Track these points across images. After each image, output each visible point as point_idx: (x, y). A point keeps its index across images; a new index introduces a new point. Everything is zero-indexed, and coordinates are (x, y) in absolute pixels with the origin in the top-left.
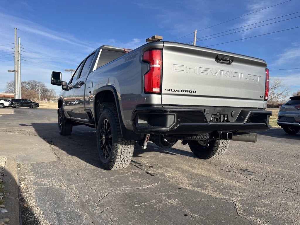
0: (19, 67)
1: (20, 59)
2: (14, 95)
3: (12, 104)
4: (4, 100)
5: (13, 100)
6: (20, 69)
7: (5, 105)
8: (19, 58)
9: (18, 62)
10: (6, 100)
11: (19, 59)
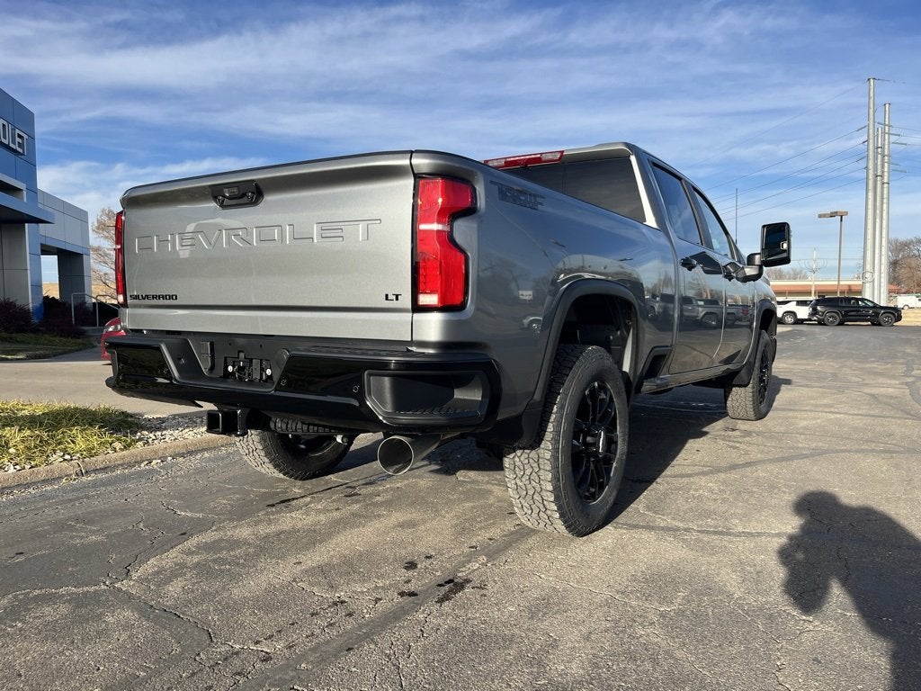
0: (885, 196)
1: (889, 172)
2: (861, 283)
3: (815, 312)
4: (798, 302)
5: (818, 302)
6: (885, 201)
7: (799, 317)
8: (883, 167)
9: (879, 183)
10: (800, 303)
11: (883, 172)
